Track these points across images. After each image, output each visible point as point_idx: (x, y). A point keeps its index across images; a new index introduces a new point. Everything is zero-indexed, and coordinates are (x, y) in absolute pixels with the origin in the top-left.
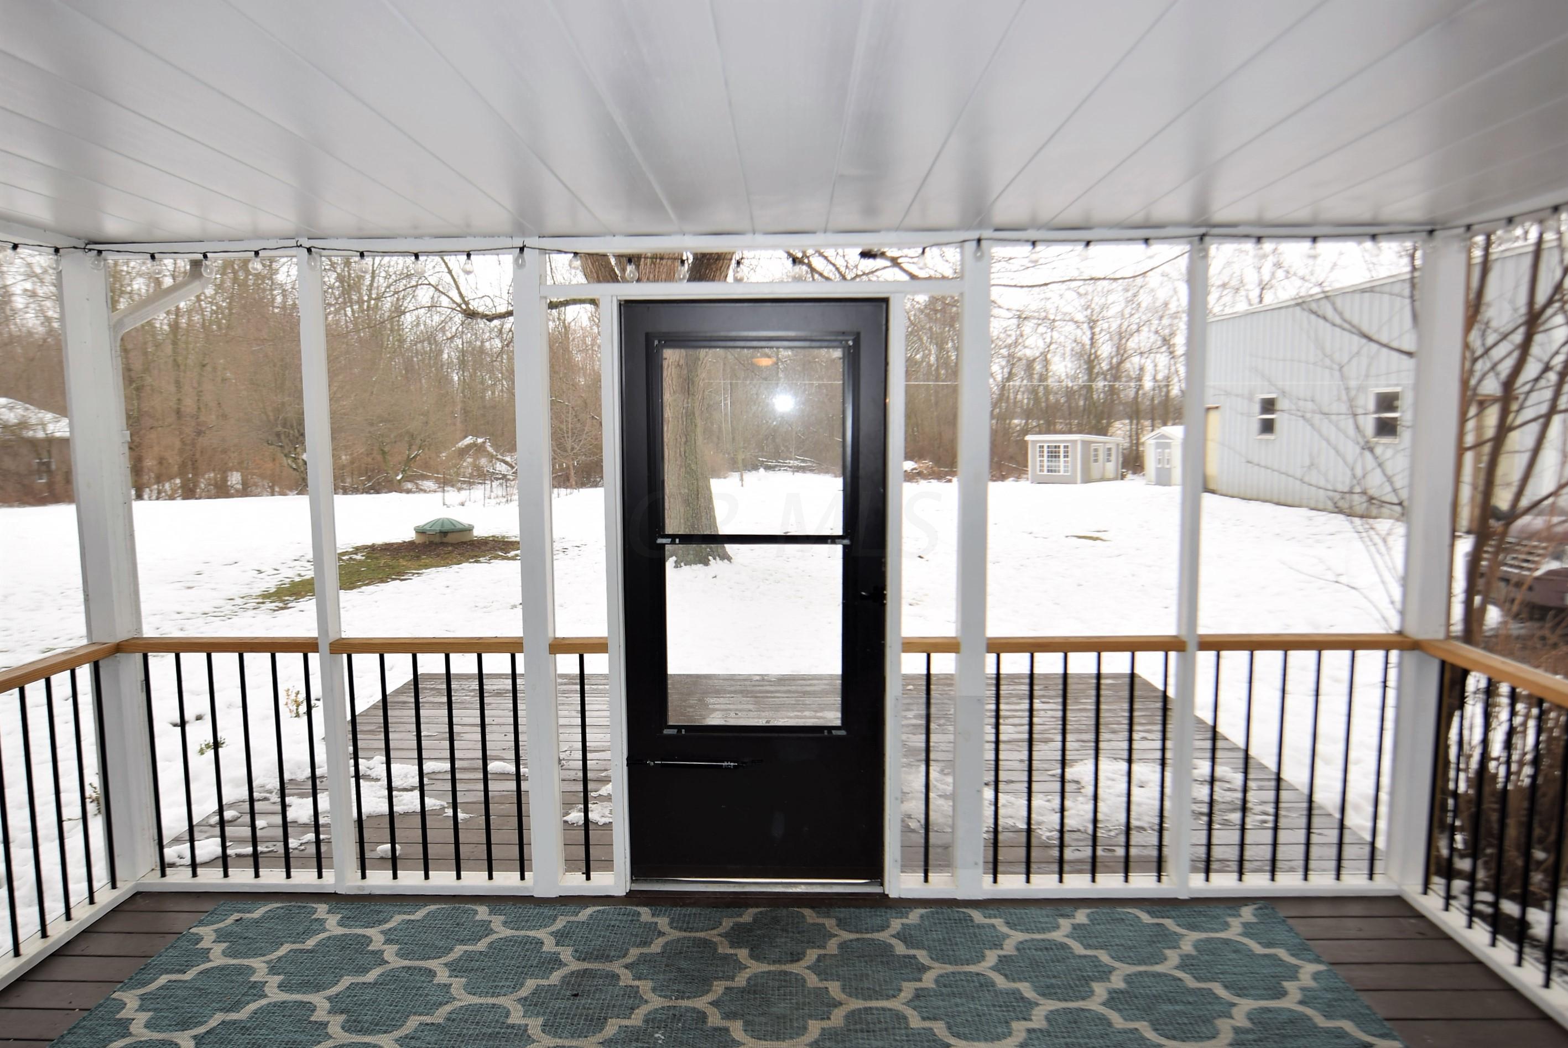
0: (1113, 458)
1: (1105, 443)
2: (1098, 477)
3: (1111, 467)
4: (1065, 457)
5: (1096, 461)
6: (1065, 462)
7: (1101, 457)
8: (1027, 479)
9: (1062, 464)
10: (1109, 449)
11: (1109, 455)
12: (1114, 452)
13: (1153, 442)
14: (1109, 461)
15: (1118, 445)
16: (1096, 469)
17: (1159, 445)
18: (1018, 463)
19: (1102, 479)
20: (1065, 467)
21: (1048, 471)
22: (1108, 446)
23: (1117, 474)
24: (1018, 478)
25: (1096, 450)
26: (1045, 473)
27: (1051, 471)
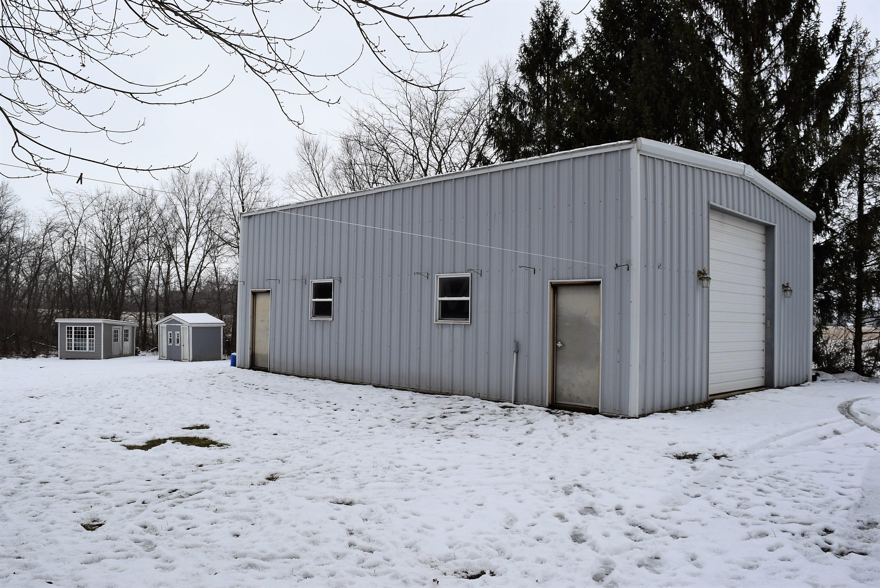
0: (129, 338)
1: (123, 326)
2: (118, 353)
3: (127, 345)
4: (90, 337)
5: (116, 340)
6: (90, 340)
7: (120, 338)
8: (57, 356)
9: (88, 343)
10: (127, 331)
11: (127, 335)
12: (130, 333)
13: (165, 325)
14: (126, 340)
15: (133, 327)
16: (116, 347)
17: (169, 328)
18: (47, 342)
19: (121, 355)
20: (90, 345)
21: (75, 349)
22: (125, 328)
23: (133, 351)
24: (47, 355)
25: (116, 332)
26: (73, 350)
27: (79, 349)
